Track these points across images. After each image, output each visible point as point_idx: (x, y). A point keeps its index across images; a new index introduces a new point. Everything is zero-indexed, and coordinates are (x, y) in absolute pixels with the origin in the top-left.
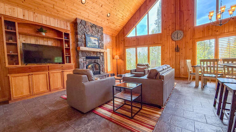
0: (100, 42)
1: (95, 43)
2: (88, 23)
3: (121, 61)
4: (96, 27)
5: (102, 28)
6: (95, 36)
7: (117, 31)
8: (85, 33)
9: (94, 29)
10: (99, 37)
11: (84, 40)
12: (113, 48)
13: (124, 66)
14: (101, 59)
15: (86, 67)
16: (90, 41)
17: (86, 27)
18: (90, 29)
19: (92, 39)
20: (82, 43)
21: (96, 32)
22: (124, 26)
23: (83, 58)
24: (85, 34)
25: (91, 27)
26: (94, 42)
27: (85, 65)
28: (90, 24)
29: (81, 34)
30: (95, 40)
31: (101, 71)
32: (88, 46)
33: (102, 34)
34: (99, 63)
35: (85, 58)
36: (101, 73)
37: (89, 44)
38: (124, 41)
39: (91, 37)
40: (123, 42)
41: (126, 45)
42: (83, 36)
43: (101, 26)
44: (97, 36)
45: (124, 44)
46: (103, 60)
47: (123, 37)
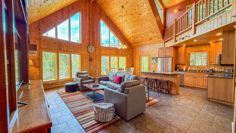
3: (34, 68)
38: (39, 39)
40: (37, 41)
45: (40, 45)
47: (38, 34)
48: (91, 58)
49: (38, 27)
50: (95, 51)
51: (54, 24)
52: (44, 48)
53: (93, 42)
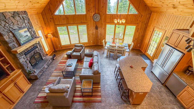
0: (30, 30)
1: (27, 35)
2: (7, 14)
3: (55, 38)
4: (19, 14)
5: (25, 12)
6: (23, 26)
7: (42, 8)
8: (10, 29)
9: (17, 18)
10: (27, 25)
11: (13, 39)
12: (43, 28)
13: (59, 42)
14: (39, 47)
15: (29, 63)
16: (21, 36)
17: (7, 21)
18: (13, 21)
19: (22, 32)
20: (14, 43)
21: (21, 21)
22: (49, 2)
23: (23, 57)
24: (11, 32)
25: (13, 17)
26: (25, 34)
27: (28, 62)
28: (10, 14)
29: (6, 34)
30: (25, 32)
31: (43, 57)
32: (22, 43)
33: (29, 19)
34: (39, 52)
35: (24, 56)
36: (43, 58)
37: (22, 40)
38: (53, 18)
39: (20, 31)
40: (52, 20)
41: (56, 23)
42: (11, 34)
43: (24, 10)
44: (25, 26)
45: (54, 23)
46: (40, 46)
47: (51, 14)
48: (97, 26)
49: (49, 9)
50: (101, 19)
51: (60, 2)
52: (58, 25)
53: (98, 10)
